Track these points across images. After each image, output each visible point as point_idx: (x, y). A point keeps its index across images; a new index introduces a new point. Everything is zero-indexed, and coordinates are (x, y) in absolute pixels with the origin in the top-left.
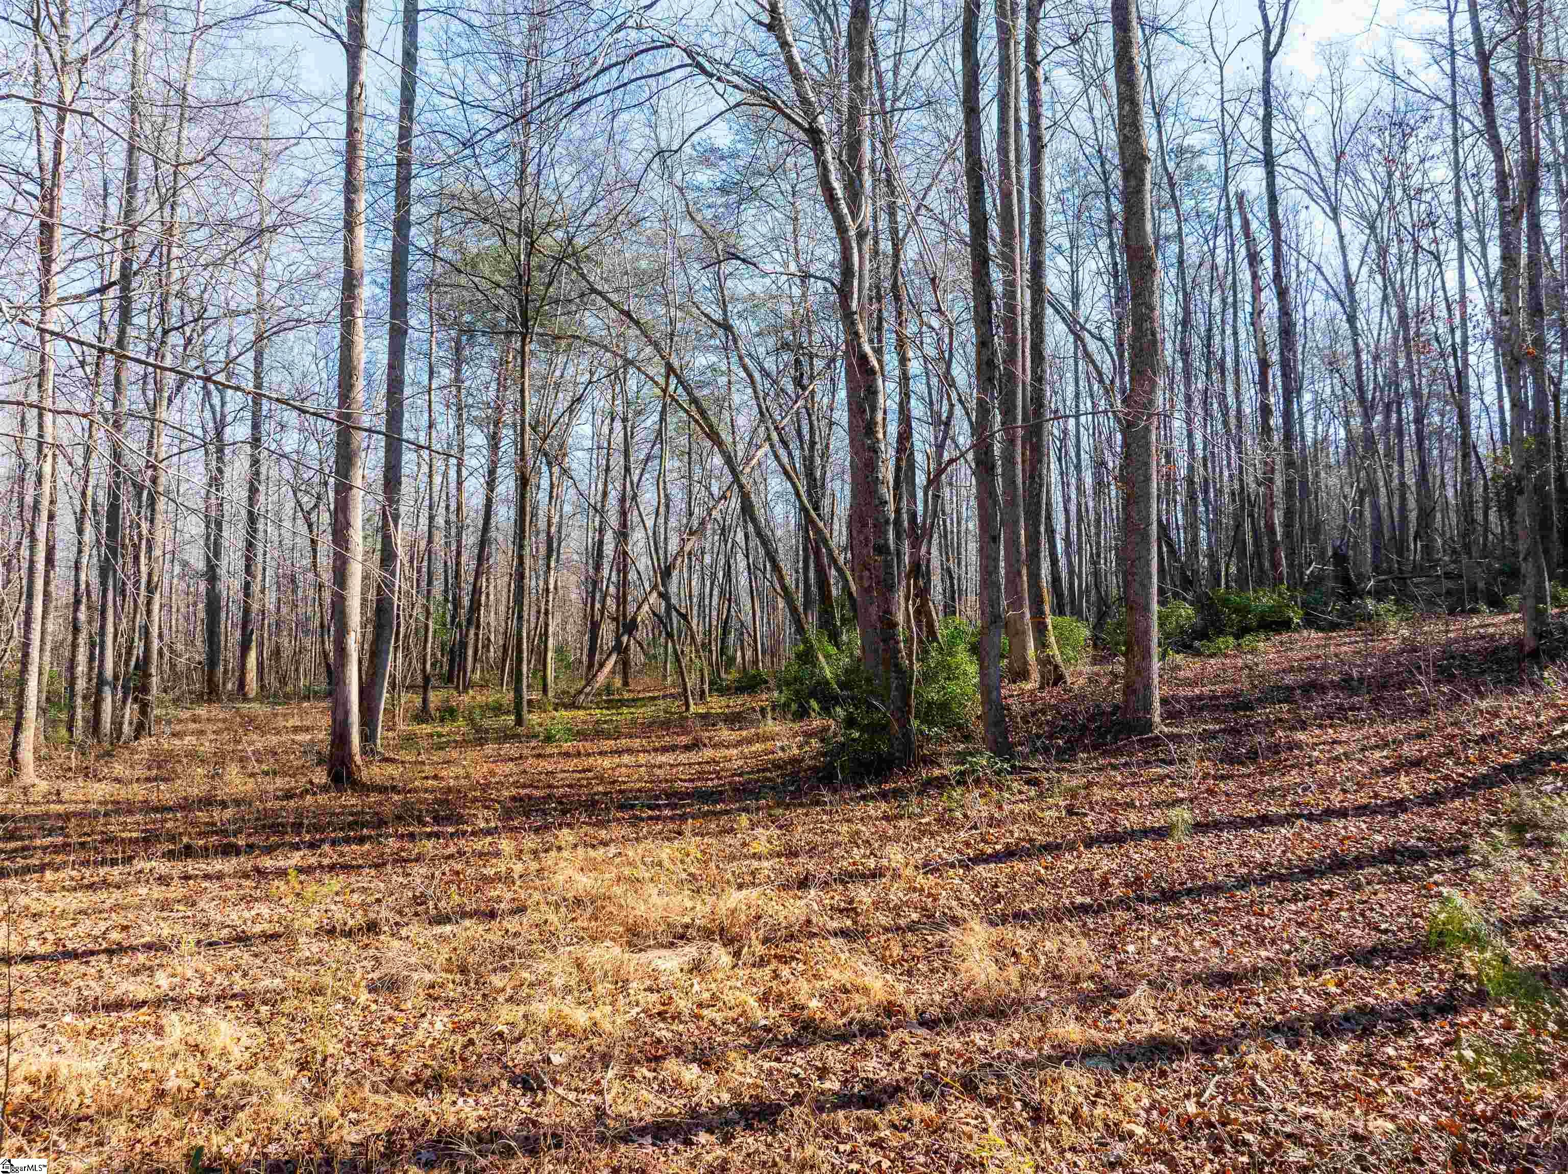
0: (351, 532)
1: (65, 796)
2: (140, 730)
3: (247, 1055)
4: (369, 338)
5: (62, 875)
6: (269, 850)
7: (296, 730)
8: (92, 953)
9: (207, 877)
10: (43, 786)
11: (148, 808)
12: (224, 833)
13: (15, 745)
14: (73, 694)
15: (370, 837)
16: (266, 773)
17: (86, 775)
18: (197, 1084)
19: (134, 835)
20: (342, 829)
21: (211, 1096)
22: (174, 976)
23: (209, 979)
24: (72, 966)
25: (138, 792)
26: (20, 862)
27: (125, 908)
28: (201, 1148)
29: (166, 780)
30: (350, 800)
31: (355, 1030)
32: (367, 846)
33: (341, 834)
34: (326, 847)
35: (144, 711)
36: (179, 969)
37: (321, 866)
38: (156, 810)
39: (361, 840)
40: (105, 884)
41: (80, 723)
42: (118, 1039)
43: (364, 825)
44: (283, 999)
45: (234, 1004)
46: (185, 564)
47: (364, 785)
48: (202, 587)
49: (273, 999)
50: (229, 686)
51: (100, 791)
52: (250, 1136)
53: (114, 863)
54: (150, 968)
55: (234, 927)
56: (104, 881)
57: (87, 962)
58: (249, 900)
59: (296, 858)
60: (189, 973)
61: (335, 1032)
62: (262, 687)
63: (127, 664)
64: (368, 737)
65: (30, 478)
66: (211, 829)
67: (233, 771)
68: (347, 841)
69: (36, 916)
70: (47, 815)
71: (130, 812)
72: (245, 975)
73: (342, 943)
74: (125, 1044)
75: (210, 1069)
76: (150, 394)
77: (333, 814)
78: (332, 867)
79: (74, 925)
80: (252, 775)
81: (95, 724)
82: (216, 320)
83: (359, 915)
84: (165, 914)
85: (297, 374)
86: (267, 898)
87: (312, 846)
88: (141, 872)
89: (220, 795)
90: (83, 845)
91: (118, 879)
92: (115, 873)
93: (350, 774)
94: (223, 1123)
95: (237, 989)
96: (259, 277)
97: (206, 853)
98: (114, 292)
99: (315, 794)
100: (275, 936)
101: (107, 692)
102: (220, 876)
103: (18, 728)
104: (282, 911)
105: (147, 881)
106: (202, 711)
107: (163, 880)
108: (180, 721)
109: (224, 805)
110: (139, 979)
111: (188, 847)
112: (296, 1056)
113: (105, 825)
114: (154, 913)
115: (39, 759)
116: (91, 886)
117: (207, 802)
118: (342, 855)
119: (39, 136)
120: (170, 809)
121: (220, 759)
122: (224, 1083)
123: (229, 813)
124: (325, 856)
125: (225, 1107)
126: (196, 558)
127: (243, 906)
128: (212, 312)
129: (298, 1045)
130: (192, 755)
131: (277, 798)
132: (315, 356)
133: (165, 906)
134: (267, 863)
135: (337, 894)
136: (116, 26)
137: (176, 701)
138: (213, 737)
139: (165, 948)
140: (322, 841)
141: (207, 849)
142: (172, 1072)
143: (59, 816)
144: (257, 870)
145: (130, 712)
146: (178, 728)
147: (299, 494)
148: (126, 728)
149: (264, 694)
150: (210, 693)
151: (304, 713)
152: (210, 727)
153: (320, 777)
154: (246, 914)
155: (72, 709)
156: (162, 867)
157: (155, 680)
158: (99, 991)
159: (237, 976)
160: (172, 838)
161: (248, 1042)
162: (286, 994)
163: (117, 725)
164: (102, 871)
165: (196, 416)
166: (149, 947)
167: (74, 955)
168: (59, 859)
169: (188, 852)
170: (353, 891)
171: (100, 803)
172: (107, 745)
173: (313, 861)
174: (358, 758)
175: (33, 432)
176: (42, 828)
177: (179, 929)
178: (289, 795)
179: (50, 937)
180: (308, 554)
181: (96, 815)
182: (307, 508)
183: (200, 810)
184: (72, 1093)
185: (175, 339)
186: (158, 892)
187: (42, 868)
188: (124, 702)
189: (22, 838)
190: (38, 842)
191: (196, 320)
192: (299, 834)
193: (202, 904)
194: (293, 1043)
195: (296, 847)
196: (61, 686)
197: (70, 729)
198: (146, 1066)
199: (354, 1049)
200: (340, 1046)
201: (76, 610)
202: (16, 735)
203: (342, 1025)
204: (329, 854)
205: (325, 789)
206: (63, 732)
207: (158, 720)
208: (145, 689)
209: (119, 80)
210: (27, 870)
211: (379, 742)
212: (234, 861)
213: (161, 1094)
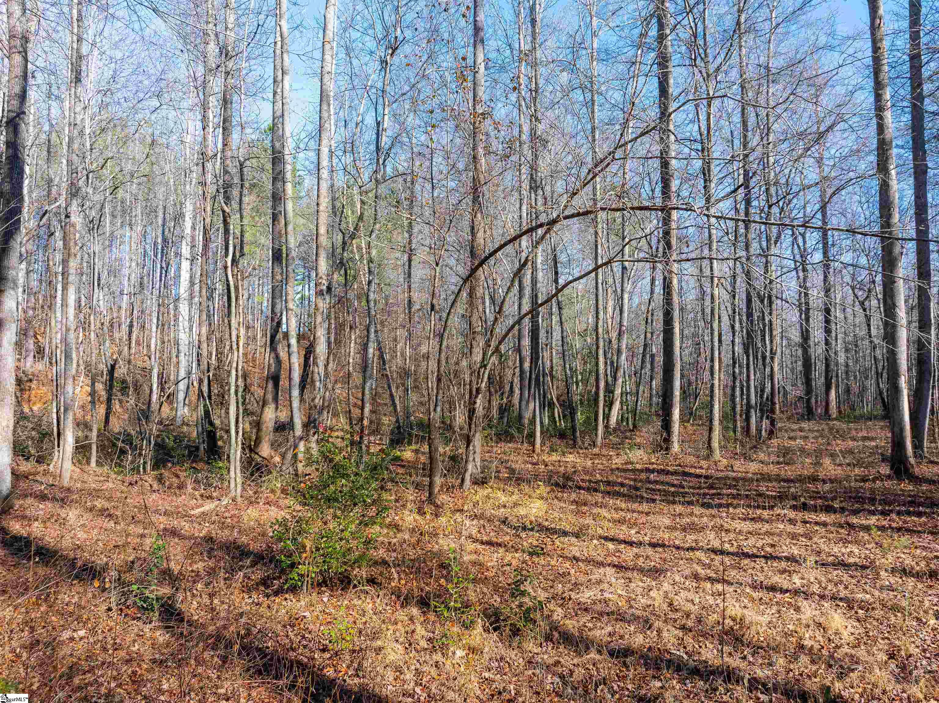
0: (897, 310)
1: (735, 469)
2: (771, 433)
3: (852, 638)
4: (899, 181)
5: (738, 511)
6: (855, 512)
7: (864, 439)
8: (757, 557)
9: (817, 523)
10: (725, 462)
11: (779, 479)
12: (825, 498)
13: (710, 439)
14: (735, 413)
15: (925, 513)
16: (849, 465)
17: (745, 458)
18: (823, 648)
19: (774, 494)
20: (904, 505)
21: (832, 657)
22: (803, 579)
23: (823, 585)
24: (746, 561)
25: (773, 469)
26: (717, 501)
27: (772, 534)
28: (829, 688)
29: (787, 464)
30: (908, 487)
31: (929, 642)
32: (924, 519)
33: (903, 508)
34: (894, 516)
35: (772, 423)
36: (806, 576)
37: (890, 527)
38: (785, 481)
39: (919, 514)
40: (759, 519)
41: (739, 429)
42: (775, 608)
43: (920, 504)
44: (873, 609)
45: (841, 604)
46: (788, 339)
47: (917, 477)
48: (800, 352)
49: (867, 607)
50: (819, 411)
51: (753, 467)
52: (860, 690)
53: (764, 508)
54: (789, 572)
55: (837, 557)
56: (760, 518)
57: (755, 561)
58: (845, 542)
59: (873, 520)
60: (812, 580)
61: (913, 640)
62: (840, 412)
63: (762, 397)
64: (918, 446)
65: (708, 299)
66: (816, 495)
67: (827, 461)
68: (909, 513)
69: (727, 531)
70: (727, 478)
71: (770, 480)
72: (846, 588)
73: (911, 582)
74: (779, 612)
75: (830, 640)
76: (764, 244)
77: (896, 495)
78: (899, 529)
79: (746, 539)
80: (840, 465)
81: (747, 430)
82: (797, 193)
83: (923, 564)
84: (794, 542)
85: (849, 216)
86: (857, 542)
87: (884, 513)
88: (779, 515)
89: (821, 475)
90: (747, 496)
91: (767, 517)
92: (766, 514)
93: (907, 470)
94: (841, 676)
95: (842, 595)
96: (820, 161)
97: (815, 509)
98: (741, 190)
99: (882, 480)
100: (864, 567)
101: (753, 411)
102: (825, 524)
103: (711, 430)
104: (867, 552)
105: (783, 521)
106: (805, 425)
107: (792, 522)
108: (793, 430)
109: (824, 482)
110: (783, 576)
111: (804, 504)
112: (886, 647)
113: (757, 486)
114: (788, 541)
115: (720, 447)
116: (753, 519)
117: (814, 479)
118: (905, 522)
119: (698, 119)
120: (792, 481)
121: (819, 454)
122: (839, 651)
123: (827, 487)
124: (894, 521)
125: (841, 667)
126: (795, 336)
127: (841, 545)
128: (795, 189)
129: (886, 641)
130: (802, 450)
131: (856, 480)
132: (860, 202)
133: (794, 536)
134: (854, 520)
135: (905, 547)
136: (731, 46)
137: (789, 419)
138: (812, 440)
139: (797, 561)
140: (891, 511)
141: (816, 507)
142: (807, 636)
143: (734, 479)
144: (848, 524)
145: (765, 423)
146: (792, 434)
147: (856, 291)
148: (763, 432)
149: (841, 415)
150: (809, 414)
151: (868, 429)
152: (811, 435)
153: (885, 470)
154: (843, 550)
155: (735, 421)
156: (792, 514)
157: (777, 406)
158: (762, 579)
159: (841, 587)
160: (795, 498)
161: (852, 630)
162: (874, 605)
163: (759, 431)
164: (759, 512)
165: (789, 252)
166: (787, 559)
167: (747, 555)
168: (735, 502)
169: (805, 507)
170: (916, 548)
171: (754, 474)
172: (754, 442)
173: (885, 523)
174: (912, 460)
175: (707, 272)
176: (725, 484)
177: (803, 552)
178: (864, 480)
179: (735, 544)
180: (864, 327)
181: (752, 480)
182: (861, 299)
183: (810, 483)
184: (753, 631)
185: (775, 210)
186: (790, 528)
187: (728, 506)
188: (762, 418)
189: (716, 489)
190: (725, 491)
191: (785, 197)
192: (873, 505)
193: (815, 539)
194: (883, 639)
195: (873, 513)
196: (728, 409)
197: (735, 432)
198: (791, 627)
199: (928, 655)
200: (917, 650)
201: (734, 367)
202: (710, 434)
203: (917, 636)
204: (897, 521)
205: (889, 477)
206: (732, 433)
207: (780, 429)
208: (773, 411)
209: (734, 74)
210: (720, 506)
211: (925, 450)
212: (833, 516)
213: (802, 647)
